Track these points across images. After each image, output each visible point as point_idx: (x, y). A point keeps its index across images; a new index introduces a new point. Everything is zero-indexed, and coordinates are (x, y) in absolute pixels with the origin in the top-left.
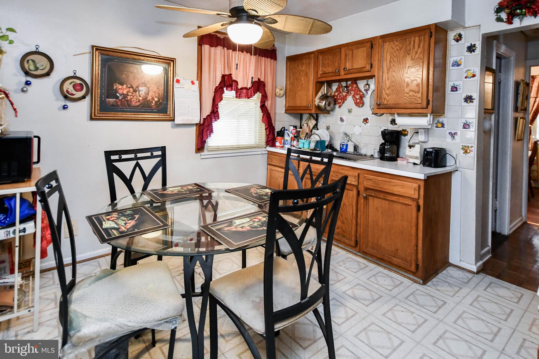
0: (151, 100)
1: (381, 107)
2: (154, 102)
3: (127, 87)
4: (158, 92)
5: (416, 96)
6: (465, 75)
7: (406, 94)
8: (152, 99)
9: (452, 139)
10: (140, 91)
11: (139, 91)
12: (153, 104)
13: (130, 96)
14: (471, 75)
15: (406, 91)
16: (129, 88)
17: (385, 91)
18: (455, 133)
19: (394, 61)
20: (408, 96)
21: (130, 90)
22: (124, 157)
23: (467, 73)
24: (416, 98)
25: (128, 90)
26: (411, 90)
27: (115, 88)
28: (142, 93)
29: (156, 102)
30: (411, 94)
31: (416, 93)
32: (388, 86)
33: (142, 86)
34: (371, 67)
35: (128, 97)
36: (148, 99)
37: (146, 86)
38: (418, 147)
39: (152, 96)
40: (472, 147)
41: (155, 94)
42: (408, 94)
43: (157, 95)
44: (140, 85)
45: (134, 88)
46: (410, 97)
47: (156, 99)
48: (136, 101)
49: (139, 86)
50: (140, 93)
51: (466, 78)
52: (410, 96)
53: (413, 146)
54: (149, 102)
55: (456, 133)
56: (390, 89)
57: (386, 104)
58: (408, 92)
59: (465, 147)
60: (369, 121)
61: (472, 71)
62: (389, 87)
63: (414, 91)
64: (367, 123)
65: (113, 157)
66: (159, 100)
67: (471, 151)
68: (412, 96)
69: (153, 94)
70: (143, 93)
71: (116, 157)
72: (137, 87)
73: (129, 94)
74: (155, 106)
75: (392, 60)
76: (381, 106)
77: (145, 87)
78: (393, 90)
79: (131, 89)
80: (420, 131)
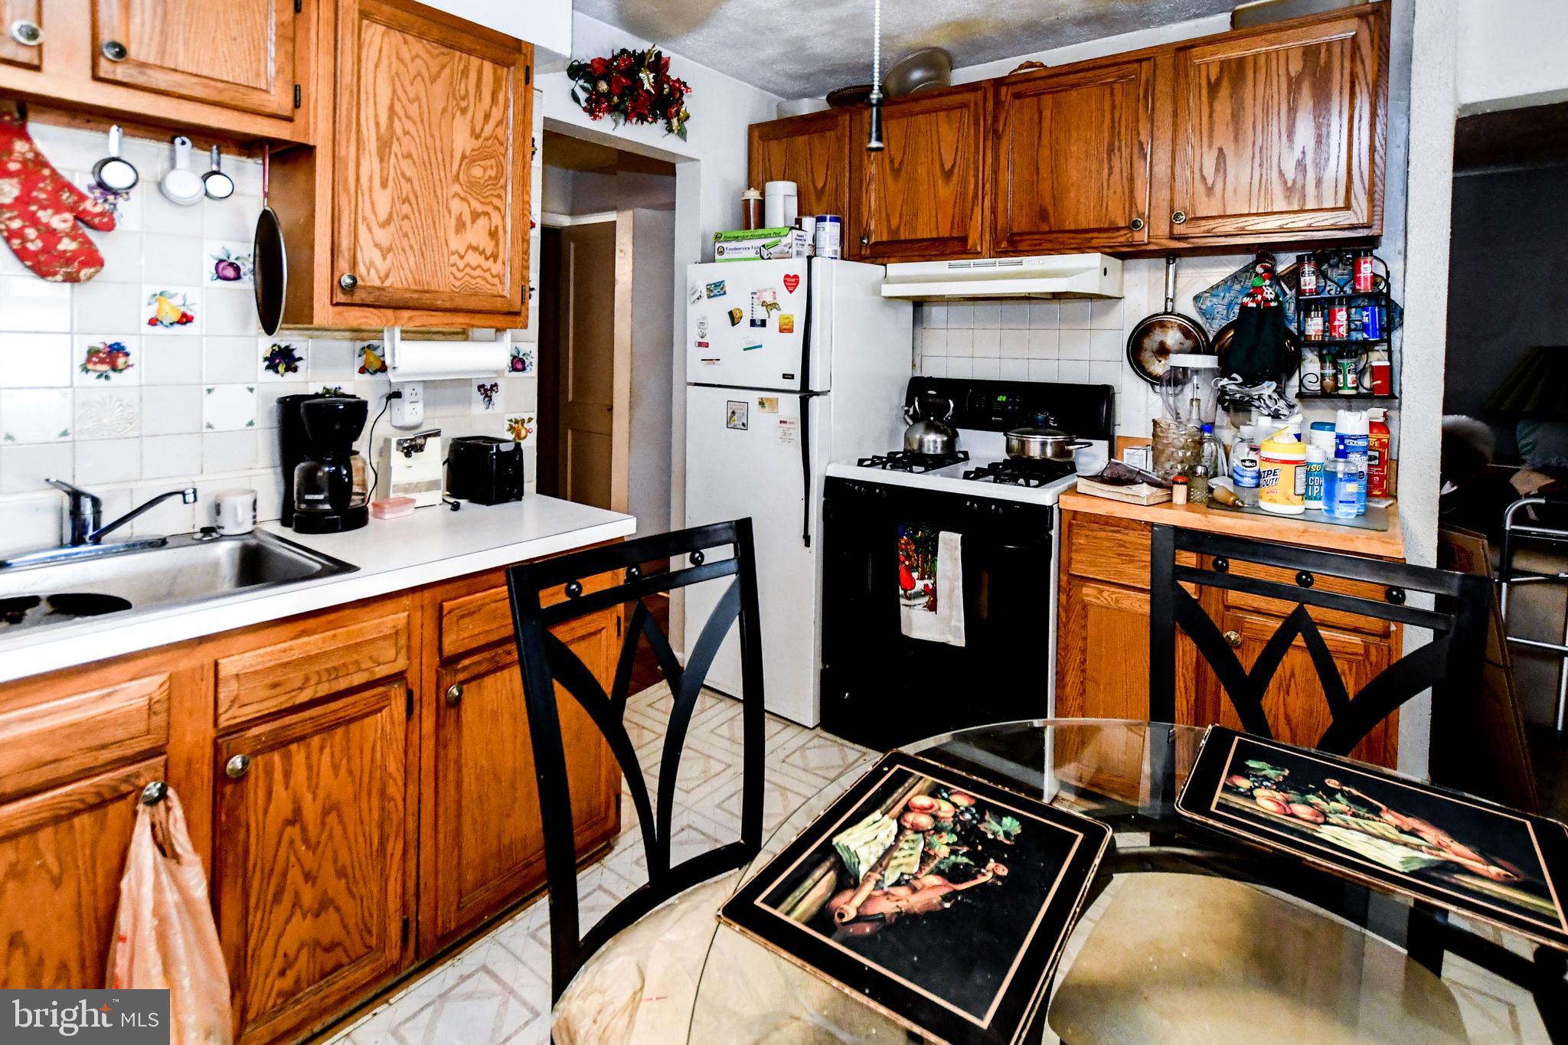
1: (357, 299)
5: (489, 270)
7: (455, 259)
9: (484, 406)
15: (453, 246)
17: (370, 230)
18: (492, 386)
19: (408, 117)
20: (461, 264)
24: (488, 276)
26: (470, 247)
30: (473, 258)
31: (487, 259)
32: (383, 215)
34: (297, 104)
38: (433, 445)
40: (530, 420)
42: (462, 257)
46: (468, 270)
52: (468, 265)
55: (496, 385)
56: (392, 228)
57: (379, 289)
58: (462, 252)
59: (517, 422)
60: (131, 360)
62: (391, 214)
63: (482, 253)
64: (115, 369)
67: (528, 431)
68: (474, 269)
75: (398, 108)
76: (359, 296)
78: (406, 235)
80: (406, 392)
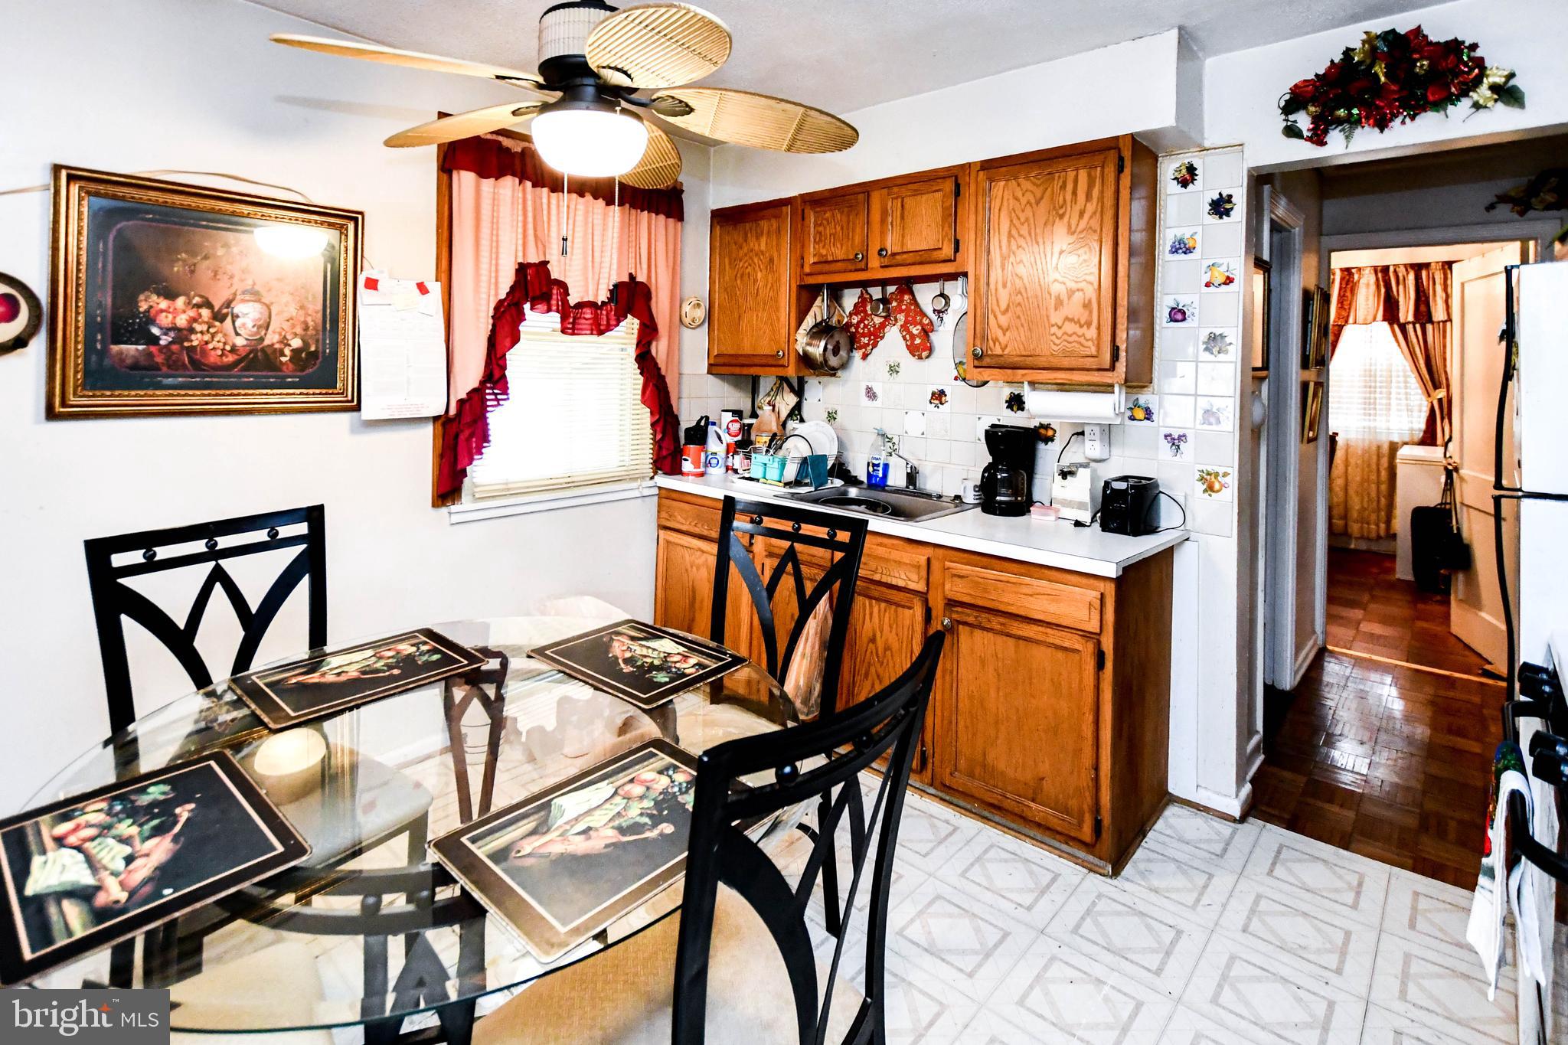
0: (277, 346)
1: (984, 363)
2: (287, 351)
3: (188, 303)
4: (302, 319)
5: (1083, 335)
6: (1206, 278)
7: (1054, 330)
8: (281, 342)
9: (1172, 454)
10: (238, 316)
11: (235, 317)
12: (284, 359)
13: (202, 332)
14: (1223, 280)
15: (1053, 321)
16: (198, 306)
17: (995, 317)
18: (1180, 438)
19: (1021, 236)
20: (1059, 333)
21: (200, 315)
22: (163, 552)
23: (1209, 273)
24: (1082, 340)
25: (192, 313)
26: (1067, 319)
27: (143, 307)
28: (244, 325)
29: (296, 352)
30: (1070, 327)
31: (1081, 326)
32: (1003, 306)
33: (243, 301)
34: (957, 250)
35: (193, 337)
36: (267, 342)
37: (259, 301)
38: (1084, 474)
39: (280, 334)
40: (1225, 475)
41: (293, 326)
42: (1060, 328)
43: (299, 330)
44: (238, 297)
45: (216, 309)
46: (1066, 337)
47: (296, 343)
48: (223, 350)
49: (233, 300)
50: (238, 323)
51: (1208, 285)
52: (1065, 333)
53: (1072, 473)
54: (269, 351)
55: (1184, 436)
56: (1009, 314)
57: (1001, 356)
58: (1060, 324)
59: (1209, 474)
60: (948, 398)
61: (1224, 268)
62: (1008, 305)
63: (1078, 322)
64: (942, 404)
65: (119, 560)
66: (306, 344)
67: (1223, 486)
68: (1070, 336)
69: (286, 326)
70: (250, 325)
71: (136, 557)
72: (228, 304)
73: (198, 327)
74: (291, 366)
75: (1014, 232)
76: (987, 361)
77: (258, 306)
78: (1019, 317)
79: (205, 313)
80: (1087, 430)
